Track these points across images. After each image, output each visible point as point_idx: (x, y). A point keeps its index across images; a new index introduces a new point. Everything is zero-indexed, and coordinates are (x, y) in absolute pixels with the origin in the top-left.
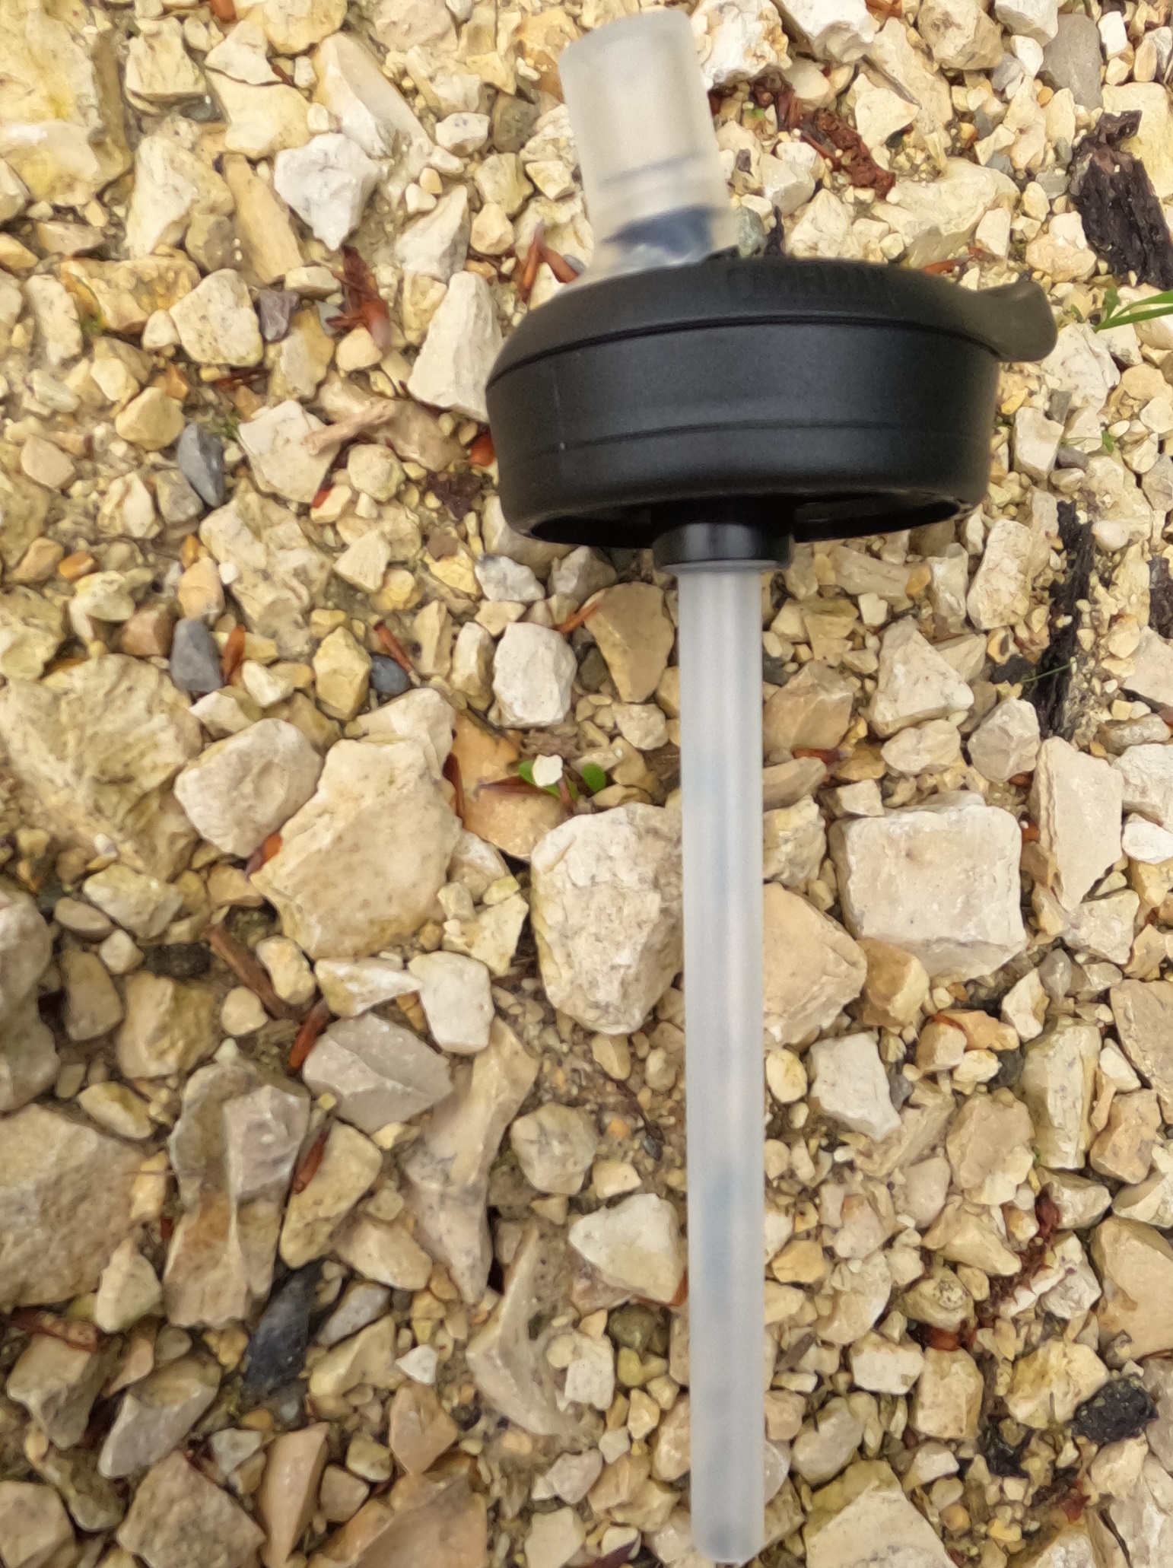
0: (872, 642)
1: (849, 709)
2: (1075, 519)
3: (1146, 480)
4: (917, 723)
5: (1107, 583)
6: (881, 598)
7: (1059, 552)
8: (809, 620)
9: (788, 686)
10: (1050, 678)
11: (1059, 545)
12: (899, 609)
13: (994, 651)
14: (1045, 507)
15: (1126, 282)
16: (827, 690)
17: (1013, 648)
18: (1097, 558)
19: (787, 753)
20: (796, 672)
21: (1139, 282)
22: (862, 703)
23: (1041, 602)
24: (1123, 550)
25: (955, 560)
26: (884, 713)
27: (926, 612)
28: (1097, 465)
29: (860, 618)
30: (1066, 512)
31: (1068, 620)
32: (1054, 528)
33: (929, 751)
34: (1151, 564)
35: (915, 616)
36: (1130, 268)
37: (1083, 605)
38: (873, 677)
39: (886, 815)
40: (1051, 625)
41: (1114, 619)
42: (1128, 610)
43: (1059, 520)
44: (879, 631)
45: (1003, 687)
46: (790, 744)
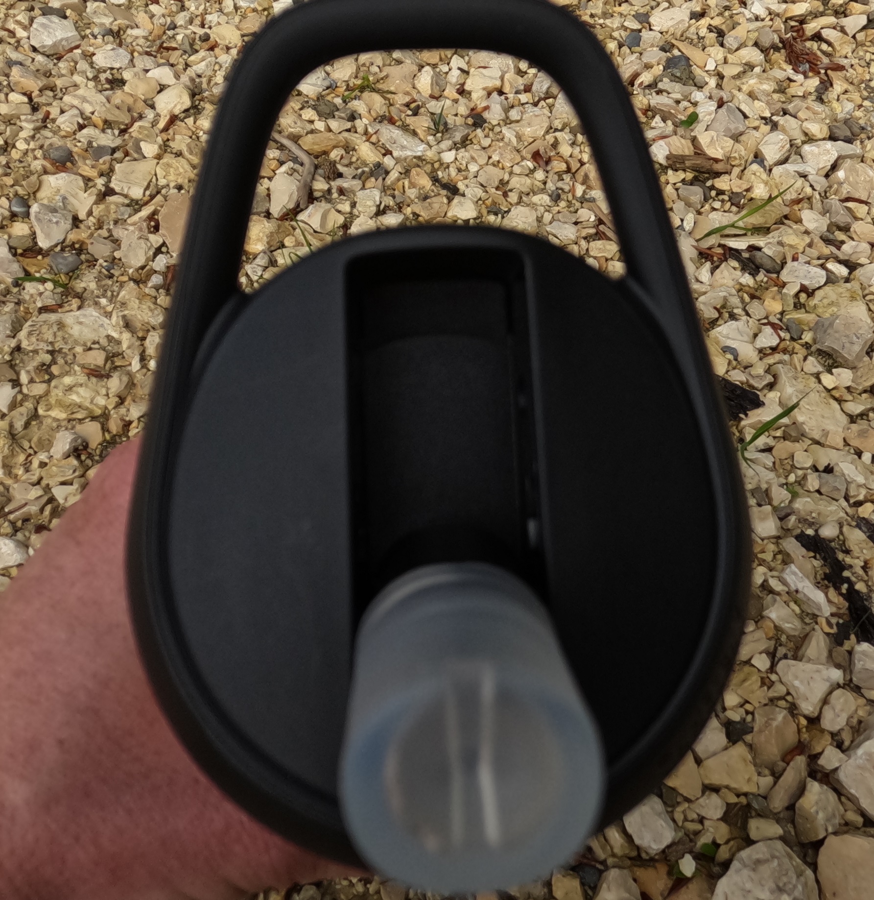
0: (774, 677)
1: (790, 717)
2: (808, 536)
3: (822, 491)
4: (825, 701)
5: (847, 552)
6: (761, 653)
7: (815, 557)
8: (739, 691)
9: (755, 729)
10: (864, 622)
11: (812, 554)
12: (772, 650)
13: (827, 629)
14: (792, 546)
15: (742, 419)
16: (773, 719)
17: (834, 621)
18: (833, 544)
19: (782, 764)
20: (753, 719)
21: (746, 415)
22: (793, 709)
23: (827, 587)
24: (841, 532)
25: (776, 605)
26: (808, 707)
27: (784, 638)
28: (798, 505)
29: (759, 670)
30: (801, 538)
31: (846, 586)
32: (803, 551)
33: (842, 710)
34: (858, 526)
35: (781, 645)
36: (738, 414)
37: (846, 574)
38: (788, 693)
39: (849, 757)
40: (841, 594)
41: (865, 568)
42: (868, 558)
43: (803, 545)
44: (772, 669)
45: (847, 645)
46: (779, 758)
